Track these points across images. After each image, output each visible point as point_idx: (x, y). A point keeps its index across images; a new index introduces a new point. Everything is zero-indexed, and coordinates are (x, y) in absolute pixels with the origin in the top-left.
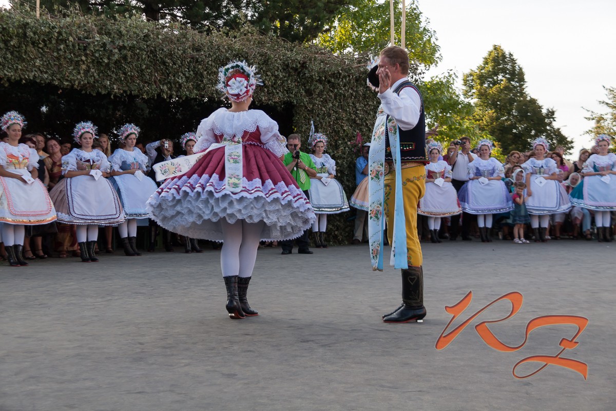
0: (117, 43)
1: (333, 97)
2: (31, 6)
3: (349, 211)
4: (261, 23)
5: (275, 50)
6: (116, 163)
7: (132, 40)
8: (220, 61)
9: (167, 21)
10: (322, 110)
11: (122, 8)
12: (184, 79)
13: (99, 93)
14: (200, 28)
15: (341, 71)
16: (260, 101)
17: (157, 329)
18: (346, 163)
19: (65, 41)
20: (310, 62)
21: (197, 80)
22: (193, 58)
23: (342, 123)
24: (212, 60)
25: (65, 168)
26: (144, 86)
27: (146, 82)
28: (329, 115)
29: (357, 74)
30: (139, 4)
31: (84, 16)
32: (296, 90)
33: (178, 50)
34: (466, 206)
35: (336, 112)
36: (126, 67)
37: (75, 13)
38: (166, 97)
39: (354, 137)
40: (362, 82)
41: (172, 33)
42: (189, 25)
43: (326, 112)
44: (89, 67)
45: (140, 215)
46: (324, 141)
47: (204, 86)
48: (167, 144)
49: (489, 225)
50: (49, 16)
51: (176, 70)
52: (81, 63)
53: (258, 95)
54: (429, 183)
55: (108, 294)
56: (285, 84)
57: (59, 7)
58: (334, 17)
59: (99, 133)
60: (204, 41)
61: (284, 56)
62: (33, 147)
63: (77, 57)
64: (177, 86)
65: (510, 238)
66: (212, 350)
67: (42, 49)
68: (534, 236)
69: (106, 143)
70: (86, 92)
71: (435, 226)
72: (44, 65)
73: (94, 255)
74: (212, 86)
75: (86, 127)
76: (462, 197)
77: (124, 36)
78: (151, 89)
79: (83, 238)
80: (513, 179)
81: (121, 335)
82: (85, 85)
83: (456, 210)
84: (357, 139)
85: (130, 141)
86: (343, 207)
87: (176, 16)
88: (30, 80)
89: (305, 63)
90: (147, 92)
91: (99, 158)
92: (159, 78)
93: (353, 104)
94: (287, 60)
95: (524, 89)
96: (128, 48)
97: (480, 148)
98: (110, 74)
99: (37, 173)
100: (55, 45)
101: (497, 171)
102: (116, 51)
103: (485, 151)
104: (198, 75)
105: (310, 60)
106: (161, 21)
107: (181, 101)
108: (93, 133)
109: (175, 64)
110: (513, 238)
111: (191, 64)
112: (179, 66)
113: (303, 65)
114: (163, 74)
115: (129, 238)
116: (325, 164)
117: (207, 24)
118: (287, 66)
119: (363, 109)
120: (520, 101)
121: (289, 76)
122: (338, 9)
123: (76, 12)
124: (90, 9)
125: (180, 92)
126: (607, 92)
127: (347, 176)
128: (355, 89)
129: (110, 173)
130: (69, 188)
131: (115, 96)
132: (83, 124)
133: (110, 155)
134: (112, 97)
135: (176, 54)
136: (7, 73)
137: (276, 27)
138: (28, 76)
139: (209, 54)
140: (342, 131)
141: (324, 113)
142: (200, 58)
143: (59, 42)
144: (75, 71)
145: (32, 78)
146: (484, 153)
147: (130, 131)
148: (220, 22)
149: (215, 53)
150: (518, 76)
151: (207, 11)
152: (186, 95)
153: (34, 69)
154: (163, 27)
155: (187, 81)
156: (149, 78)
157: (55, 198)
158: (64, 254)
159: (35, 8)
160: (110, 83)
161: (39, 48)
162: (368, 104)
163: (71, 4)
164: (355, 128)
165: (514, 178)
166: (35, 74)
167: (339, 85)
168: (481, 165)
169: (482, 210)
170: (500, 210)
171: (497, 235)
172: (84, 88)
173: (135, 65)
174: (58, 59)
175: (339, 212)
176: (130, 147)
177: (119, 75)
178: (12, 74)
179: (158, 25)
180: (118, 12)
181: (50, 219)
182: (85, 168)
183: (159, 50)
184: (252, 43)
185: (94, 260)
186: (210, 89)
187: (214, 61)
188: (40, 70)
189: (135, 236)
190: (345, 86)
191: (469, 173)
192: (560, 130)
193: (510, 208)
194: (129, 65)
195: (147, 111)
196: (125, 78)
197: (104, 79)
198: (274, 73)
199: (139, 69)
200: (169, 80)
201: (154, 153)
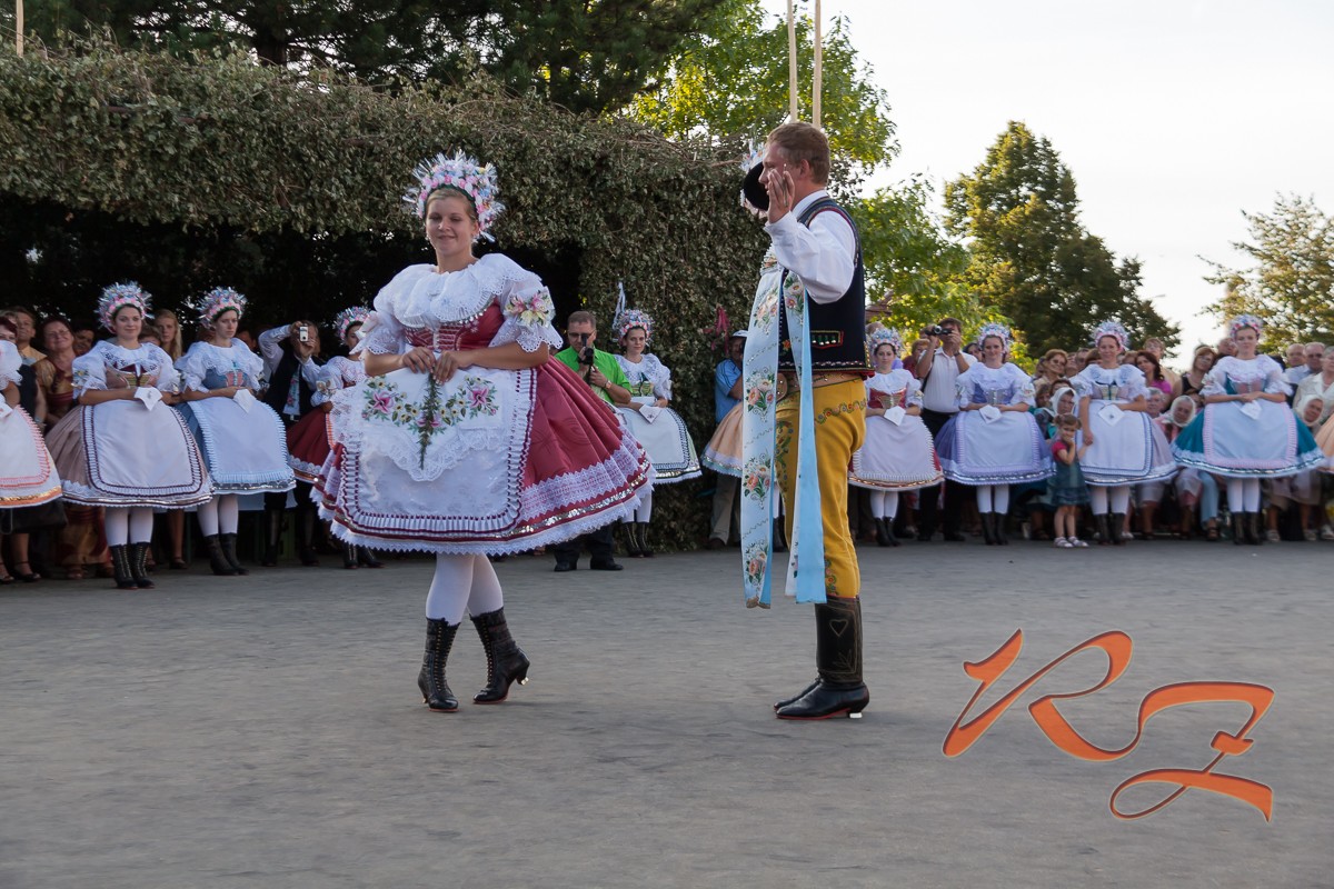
0: (196, 113)
1: (666, 231)
2: (6, 31)
3: (700, 477)
4: (508, 71)
5: (541, 129)
6: (192, 373)
7: (227, 106)
8: (421, 152)
9: (304, 64)
10: (641, 259)
11: (206, 37)
12: (342, 192)
13: (155, 222)
14: (377, 81)
15: (682, 176)
16: (509, 239)
17: (285, 734)
18: (695, 374)
19: (83, 105)
20: (617, 156)
21: (371, 193)
22: (361, 146)
23: (684, 287)
24: (403, 151)
25: (80, 383)
26: (254, 206)
27: (259, 198)
28: (658, 271)
29: (718, 183)
30: (242, 27)
31: (123, 53)
32: (586, 216)
33: (330, 128)
34: (954, 466)
35: (673, 264)
36: (215, 164)
37: (102, 46)
38: (302, 231)
39: (711, 317)
40: (729, 198)
41: (317, 93)
42: (353, 75)
43: (650, 264)
44: (133, 163)
45: (247, 485)
46: (645, 327)
47: (387, 207)
48: (306, 333)
49: (1002, 507)
50: (45, 52)
51: (324, 172)
52: (116, 155)
53: (503, 226)
54: (874, 418)
55: (175, 659)
56: (563, 202)
57: (66, 32)
58: (668, 59)
59: (156, 307)
60: (384, 109)
61: (560, 143)
62: (11, 338)
63: (107, 143)
64: (328, 206)
65: (1046, 536)
66: (405, 779)
67: (29, 123)
68: (1099, 532)
69: (173, 329)
70: (128, 219)
71: (885, 509)
72: (35, 160)
73: (144, 574)
75: (127, 294)
76: (945, 448)
77: (210, 96)
78: (270, 212)
79: (119, 536)
80: (1052, 410)
81: (205, 748)
82: (124, 203)
83: (931, 476)
84: (717, 322)
85: (224, 325)
86: (688, 470)
87: (323, 55)
88: (4, 191)
89: (604, 157)
90: (261, 220)
91: (154, 362)
92: (287, 189)
93: (709, 246)
94: (566, 152)
95: (1074, 216)
96: (219, 124)
97: (984, 342)
98: (179, 179)
99: (16, 395)
100: (58, 116)
101: (1019, 393)
102: (194, 129)
103: (993, 350)
104: (374, 183)
105: (617, 151)
106: (291, 66)
107: (335, 238)
108: (142, 308)
109: (321, 158)
110: (1052, 535)
111: (359, 159)
112: (332, 163)
113: (602, 162)
114: (296, 180)
115: (222, 537)
116: (648, 376)
117: (392, 72)
118: (567, 163)
119: (730, 258)
120: (1067, 242)
121: (571, 185)
122: (675, 41)
123: (106, 43)
124: (134, 37)
125: (334, 219)
126: (1250, 224)
127: (696, 401)
128: (714, 215)
129: (180, 394)
130: (88, 426)
131: (191, 227)
132: (119, 288)
133: (179, 355)
134: (185, 229)
135: (325, 137)
137: (542, 80)
139: (397, 138)
140: (684, 306)
141: (647, 266)
142: (378, 145)
143: (67, 109)
144: (102, 174)
145: (7, 188)
146: (991, 354)
147: (224, 304)
148: (420, 68)
149: (409, 136)
150: (1061, 188)
151: (392, 44)
152: (346, 226)
153: (11, 168)
154: (297, 78)
155: (349, 195)
156: (267, 189)
157: (58, 448)
158: (79, 572)
159: (14, 34)
160: (180, 199)
161: (24, 121)
162: (741, 247)
163: (93, 28)
164: (713, 297)
165: (1055, 406)
166: (14, 180)
167: (678, 205)
168: (986, 378)
169: (987, 477)
170: (1024, 475)
171: (1020, 530)
172: (123, 209)
173: (236, 160)
174: (66, 145)
175: (680, 479)
176: (225, 338)
177: (200, 183)
179: (285, 73)
180: (197, 44)
181: (47, 494)
182: (123, 383)
183: (289, 128)
184: (490, 114)
185: (144, 585)
186: (399, 213)
187: (408, 152)
188: (25, 169)
189: (235, 531)
190: (691, 208)
191: (959, 397)
192: (1151, 305)
193: (1046, 472)
194: (221, 160)
195: (262, 261)
196: (213, 189)
197: (166, 191)
198: (539, 179)
199: (243, 169)
200: (309, 194)
201: (277, 353)
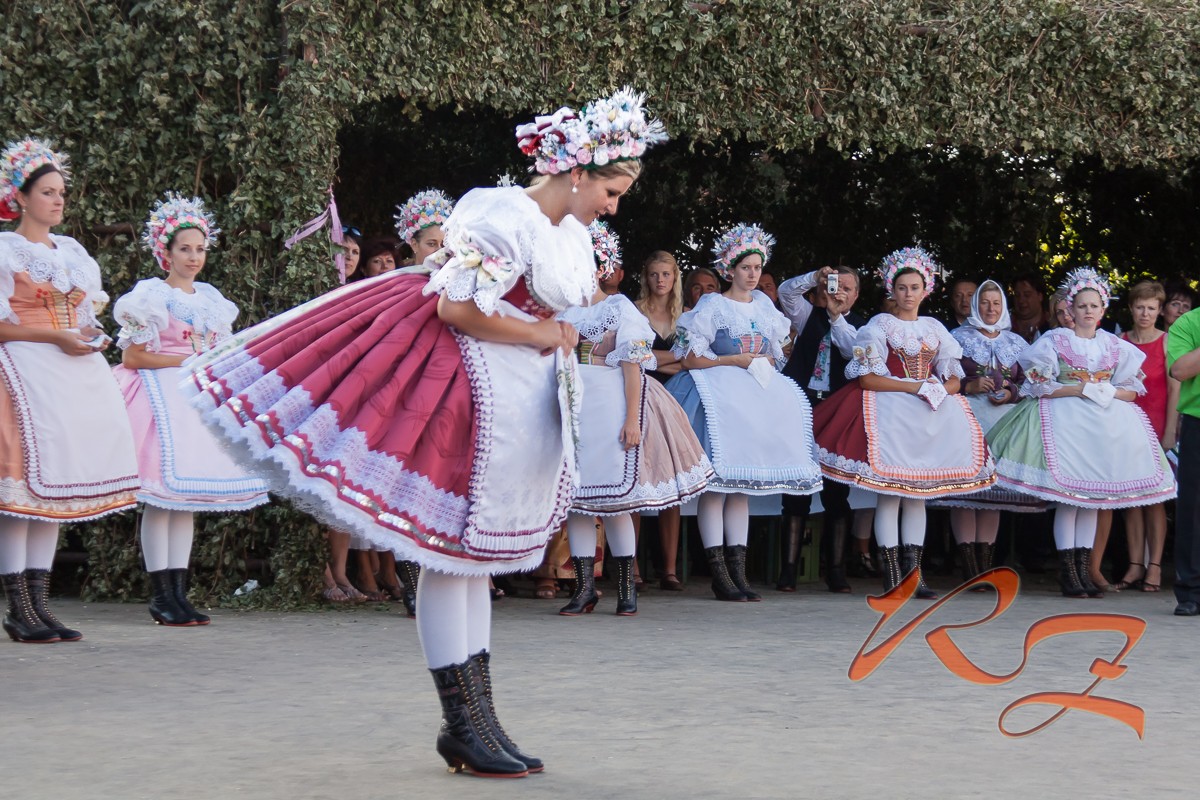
6: (699, 334)
8: (1001, 41)
12: (895, 96)
16: (1118, 157)
21: (932, 97)
22: (921, 35)
24: (977, 40)
26: (780, 117)
27: (786, 106)
33: (881, 11)
36: (732, 63)
38: (840, 149)
44: (632, 64)
45: (757, 484)
47: (953, 114)
51: (872, 70)
52: (612, 54)
53: (1111, 139)
56: (1196, 105)
63: (602, 39)
64: (874, 115)
67: (510, 16)
69: (671, 277)
72: (515, 63)
74: (976, 115)
78: (800, 124)
85: (745, 274)
88: (477, 101)
90: (788, 134)
92: (823, 93)
96: (740, 11)
98: (687, 83)
100: (544, 6)
102: (709, 17)
104: (937, 84)
107: (883, 157)
109: (869, 52)
111: (918, 52)
112: (883, 59)
114: (835, 80)
115: (727, 550)
125: (883, 132)
131: (699, 145)
134: (691, 148)
135: (875, 24)
136: (420, 87)
138: (473, 94)
139: (971, 22)
142: (944, 32)
144: (594, 78)
145: (481, 99)
147: (747, 246)
149: (987, 20)
152: (898, 141)
153: (487, 74)
155: (903, 100)
156: (797, 94)
158: (550, 589)
160: (687, 108)
161: (504, 14)
166: (489, 88)
173: (759, 56)
174: (552, 43)
176: (744, 290)
177: (714, 87)
178: (431, 87)
183: (828, 14)
186: (969, 123)
187: (983, 42)
188: (503, 75)
189: (744, 543)
194: (740, 58)
195: (784, 186)
196: (729, 94)
197: (670, 99)
198: (1163, 74)
199: (768, 68)
200: (851, 99)
201: (803, 308)
